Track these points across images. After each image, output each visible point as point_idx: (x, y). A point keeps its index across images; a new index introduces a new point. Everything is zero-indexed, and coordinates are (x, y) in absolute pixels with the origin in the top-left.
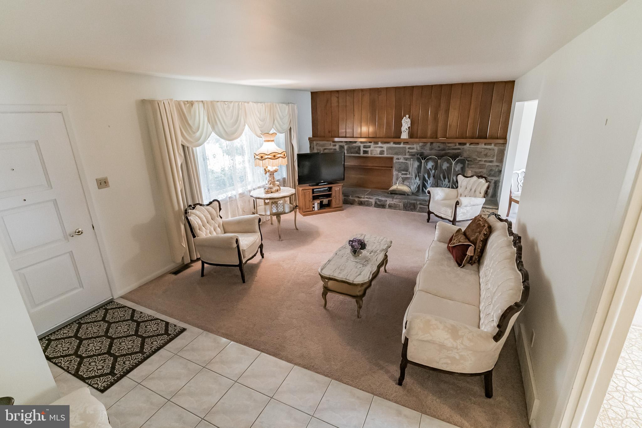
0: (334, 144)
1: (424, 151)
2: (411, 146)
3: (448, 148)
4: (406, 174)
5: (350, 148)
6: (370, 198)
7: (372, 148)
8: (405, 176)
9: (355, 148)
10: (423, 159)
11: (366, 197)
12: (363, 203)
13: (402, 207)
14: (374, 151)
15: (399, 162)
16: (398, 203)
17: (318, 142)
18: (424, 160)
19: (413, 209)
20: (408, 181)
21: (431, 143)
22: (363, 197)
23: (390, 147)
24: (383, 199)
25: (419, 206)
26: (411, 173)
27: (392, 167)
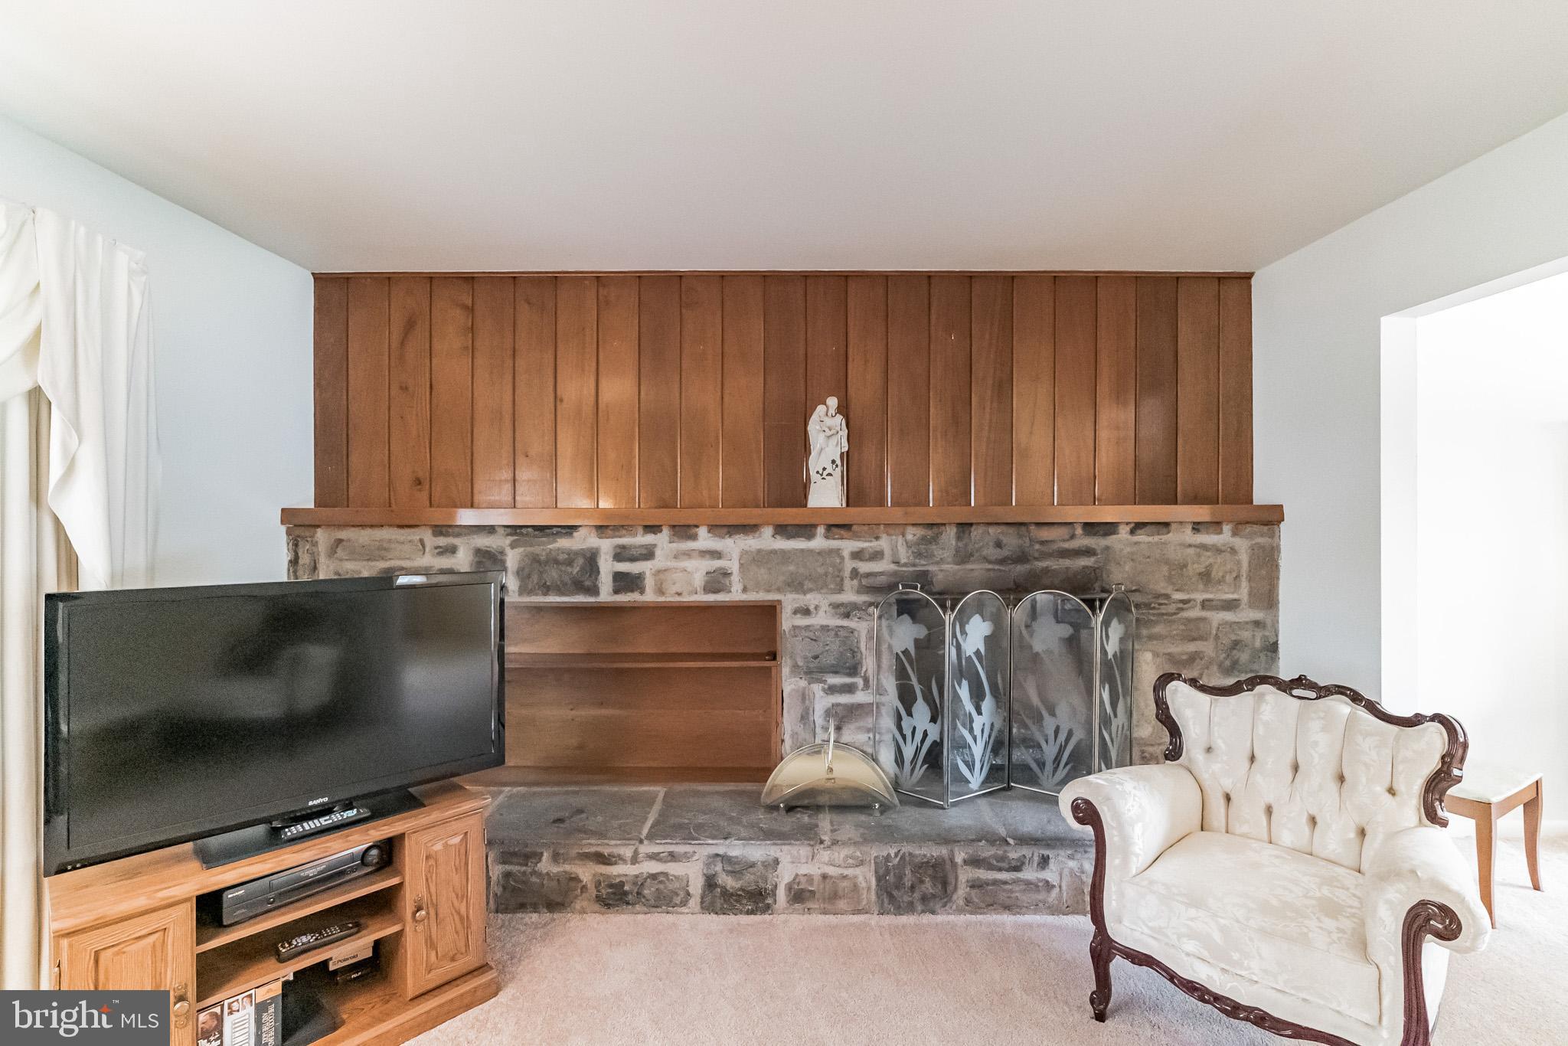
0: (442, 541)
1: (930, 568)
2: (865, 545)
3: (1037, 547)
4: (850, 689)
5: (539, 562)
6: (673, 857)
7: (660, 561)
8: (844, 699)
9: (570, 562)
10: (949, 603)
11: (647, 848)
12: (626, 893)
13: (869, 889)
14: (677, 576)
15: (807, 627)
16: (846, 872)
17: (343, 534)
18: (953, 610)
19: (934, 896)
20: (861, 724)
21: (960, 525)
22: (627, 852)
23: (759, 551)
24: (757, 852)
25: (965, 875)
26: (873, 682)
27: (774, 656)
